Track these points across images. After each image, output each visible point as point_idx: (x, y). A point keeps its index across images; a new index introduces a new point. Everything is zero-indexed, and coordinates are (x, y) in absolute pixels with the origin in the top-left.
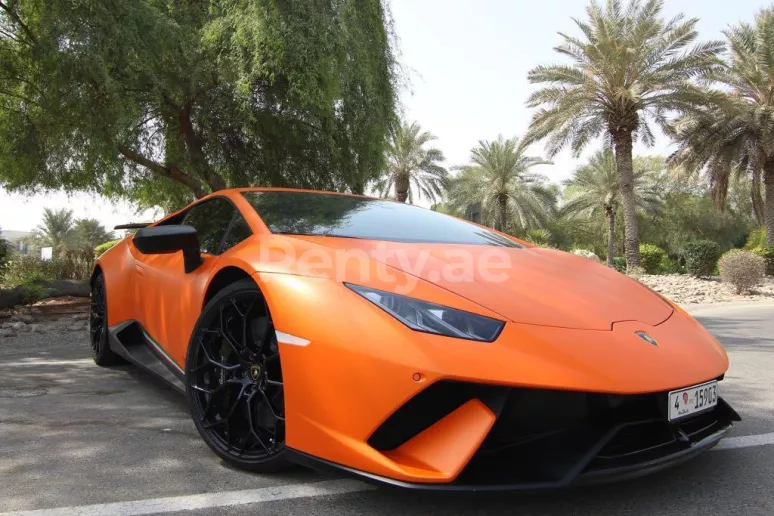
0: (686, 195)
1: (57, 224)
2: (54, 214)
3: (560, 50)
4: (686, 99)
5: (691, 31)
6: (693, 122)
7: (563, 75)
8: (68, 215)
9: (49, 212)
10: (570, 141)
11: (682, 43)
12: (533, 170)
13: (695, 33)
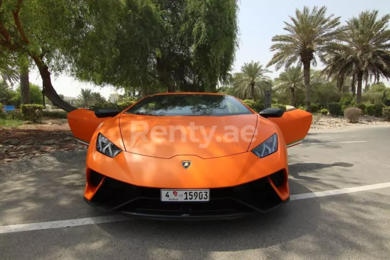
0: (320, 84)
1: (86, 94)
2: (85, 90)
3: (285, 29)
4: (331, 48)
5: (338, 22)
6: (333, 57)
7: (285, 39)
8: (90, 91)
9: (83, 90)
10: (285, 64)
11: (334, 26)
12: (264, 74)
13: (339, 23)
